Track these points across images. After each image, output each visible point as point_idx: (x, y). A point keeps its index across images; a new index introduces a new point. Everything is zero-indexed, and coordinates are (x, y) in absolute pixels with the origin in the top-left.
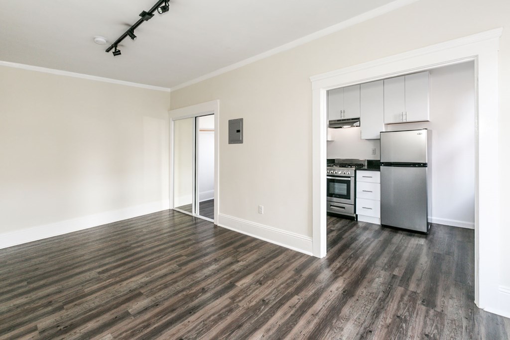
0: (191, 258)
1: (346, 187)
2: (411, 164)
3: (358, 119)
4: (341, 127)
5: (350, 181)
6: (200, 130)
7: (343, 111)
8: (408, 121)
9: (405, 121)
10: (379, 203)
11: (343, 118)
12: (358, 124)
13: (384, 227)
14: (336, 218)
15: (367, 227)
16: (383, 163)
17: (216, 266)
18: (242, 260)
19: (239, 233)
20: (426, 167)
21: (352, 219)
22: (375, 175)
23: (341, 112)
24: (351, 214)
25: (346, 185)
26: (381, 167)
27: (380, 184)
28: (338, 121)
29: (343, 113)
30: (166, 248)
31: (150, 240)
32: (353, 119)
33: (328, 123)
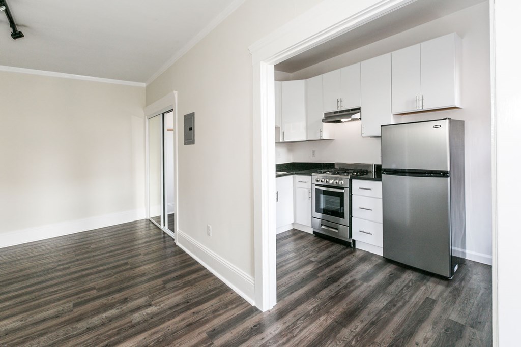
0: (102, 293)
1: (339, 201)
2: (425, 173)
3: (358, 110)
4: (339, 122)
5: (344, 193)
6: (168, 130)
7: (339, 100)
8: (425, 108)
9: (420, 109)
10: (381, 225)
11: (340, 109)
12: (357, 116)
13: (387, 261)
14: (328, 242)
15: (367, 257)
16: (385, 170)
17: (117, 311)
18: (156, 305)
19: (191, 257)
20: (448, 177)
21: (349, 246)
22: (376, 187)
23: (338, 102)
24: (345, 238)
25: (339, 198)
26: (382, 175)
27: (382, 200)
28: (335, 113)
29: (339, 103)
30: (88, 275)
31: (83, 261)
32: (352, 110)
33: (323, 117)
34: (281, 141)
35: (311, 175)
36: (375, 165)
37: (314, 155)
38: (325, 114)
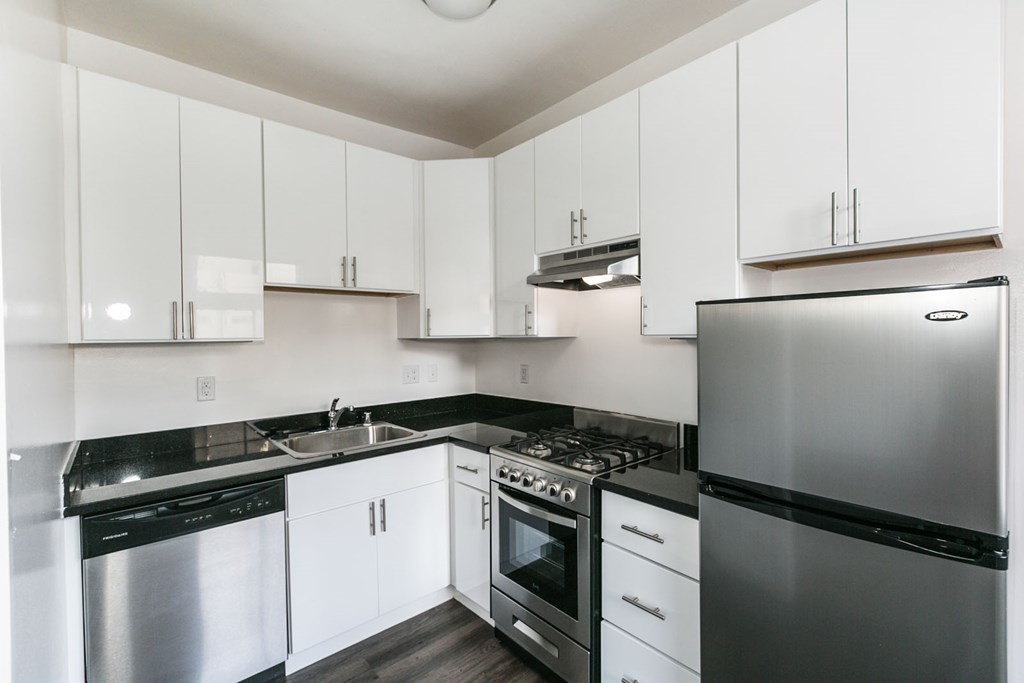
3: (631, 246)
4: (579, 285)
5: (574, 532)
7: (577, 216)
11: (578, 246)
12: (629, 266)
16: (710, 479)
22: (680, 535)
23: (573, 221)
28: (568, 256)
29: (577, 225)
32: (615, 248)
33: (535, 268)
34: (422, 337)
35: (488, 452)
36: (686, 426)
37: (524, 379)
38: (544, 260)
